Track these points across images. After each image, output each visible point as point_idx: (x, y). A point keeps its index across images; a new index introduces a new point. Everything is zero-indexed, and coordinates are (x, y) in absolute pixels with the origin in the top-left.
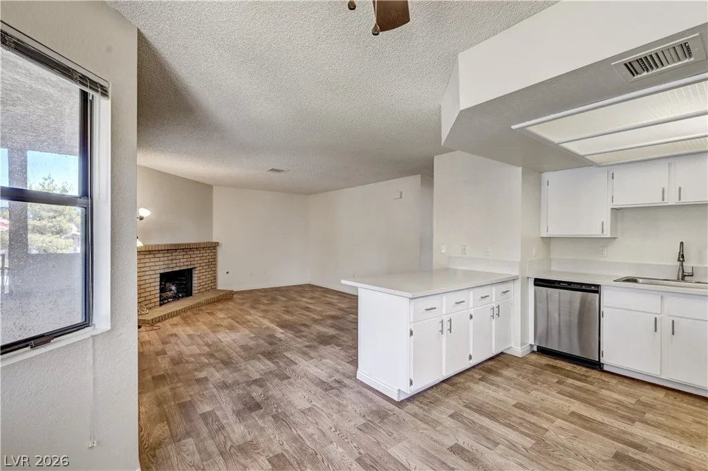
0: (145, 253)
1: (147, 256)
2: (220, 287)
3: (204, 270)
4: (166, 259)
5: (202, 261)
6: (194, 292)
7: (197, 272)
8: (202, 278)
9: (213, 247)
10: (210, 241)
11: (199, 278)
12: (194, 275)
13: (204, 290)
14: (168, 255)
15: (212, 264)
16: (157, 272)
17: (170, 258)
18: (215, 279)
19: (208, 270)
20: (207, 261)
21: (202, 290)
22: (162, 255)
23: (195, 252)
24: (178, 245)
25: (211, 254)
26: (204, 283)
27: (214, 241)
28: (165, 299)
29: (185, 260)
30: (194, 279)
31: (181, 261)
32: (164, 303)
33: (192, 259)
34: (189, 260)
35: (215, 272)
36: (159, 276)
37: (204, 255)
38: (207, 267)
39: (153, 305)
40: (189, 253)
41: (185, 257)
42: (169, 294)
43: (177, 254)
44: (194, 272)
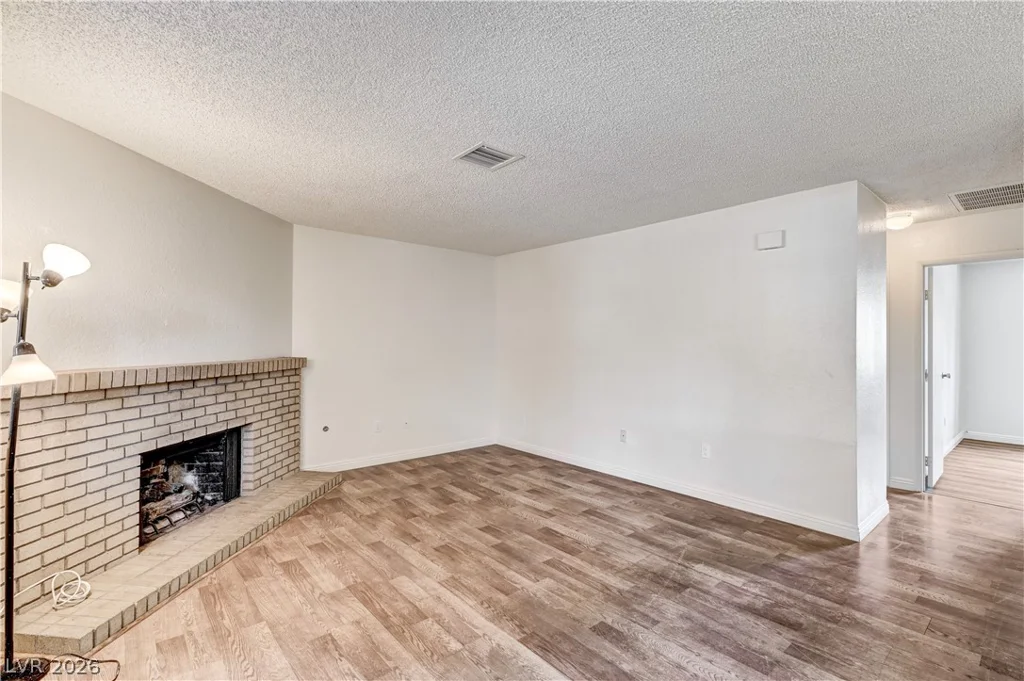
0: (85, 398)
1: (92, 408)
2: (308, 464)
3: (272, 429)
4: (163, 408)
5: (266, 407)
6: (244, 486)
7: (252, 435)
8: (264, 449)
9: (292, 370)
10: (287, 355)
11: (259, 451)
12: (244, 444)
13: (271, 477)
14: (170, 397)
15: (291, 410)
16: (131, 451)
17: (175, 406)
18: (298, 446)
19: (279, 427)
20: (279, 404)
21: (264, 481)
22: (149, 399)
23: (249, 385)
24: (200, 368)
25: (287, 387)
26: (272, 461)
27: (296, 354)
28: (162, 518)
29: (222, 407)
30: (244, 452)
31: (210, 410)
32: (158, 533)
33: (240, 404)
34: (231, 406)
35: (297, 429)
36: (138, 461)
37: (272, 390)
38: (279, 419)
39: (117, 553)
40: (231, 388)
41: (221, 398)
42: (176, 500)
43: (196, 392)
44: (245, 435)
